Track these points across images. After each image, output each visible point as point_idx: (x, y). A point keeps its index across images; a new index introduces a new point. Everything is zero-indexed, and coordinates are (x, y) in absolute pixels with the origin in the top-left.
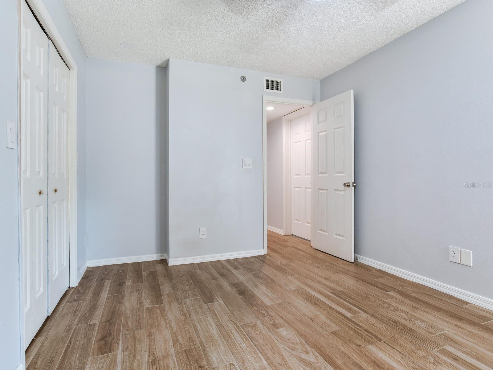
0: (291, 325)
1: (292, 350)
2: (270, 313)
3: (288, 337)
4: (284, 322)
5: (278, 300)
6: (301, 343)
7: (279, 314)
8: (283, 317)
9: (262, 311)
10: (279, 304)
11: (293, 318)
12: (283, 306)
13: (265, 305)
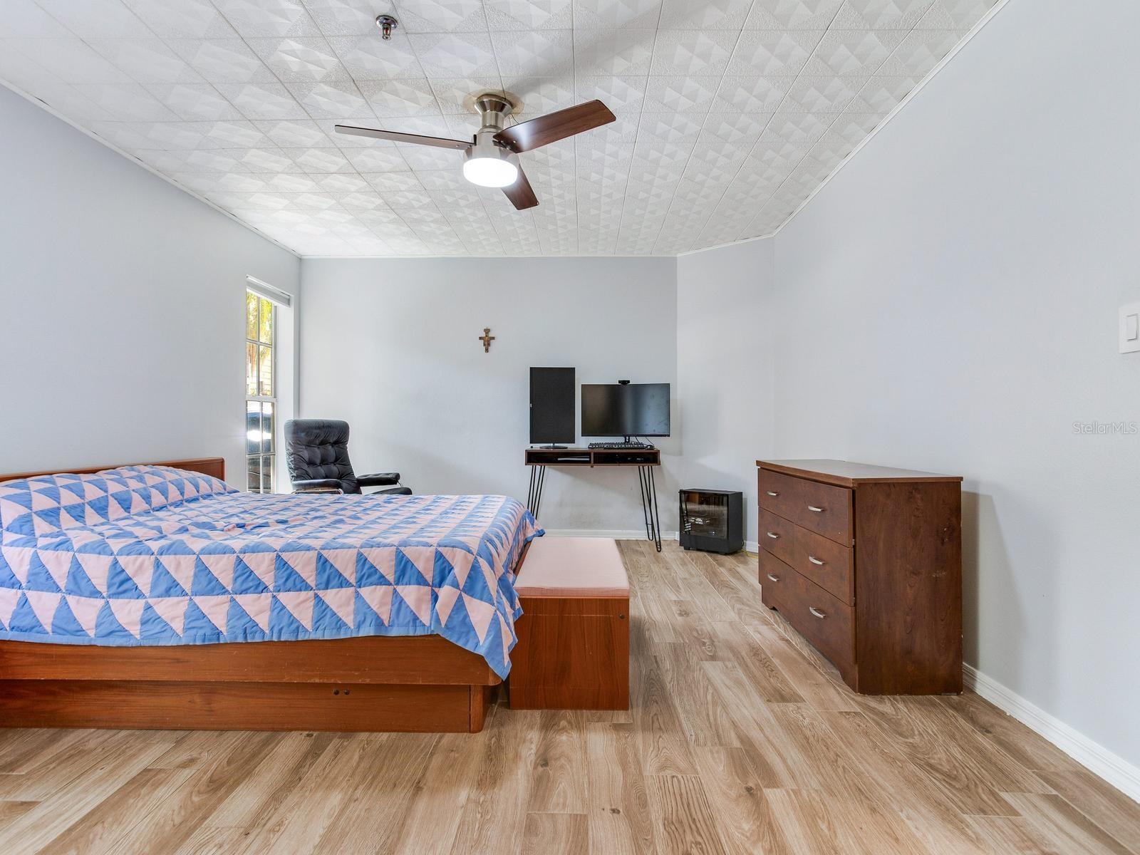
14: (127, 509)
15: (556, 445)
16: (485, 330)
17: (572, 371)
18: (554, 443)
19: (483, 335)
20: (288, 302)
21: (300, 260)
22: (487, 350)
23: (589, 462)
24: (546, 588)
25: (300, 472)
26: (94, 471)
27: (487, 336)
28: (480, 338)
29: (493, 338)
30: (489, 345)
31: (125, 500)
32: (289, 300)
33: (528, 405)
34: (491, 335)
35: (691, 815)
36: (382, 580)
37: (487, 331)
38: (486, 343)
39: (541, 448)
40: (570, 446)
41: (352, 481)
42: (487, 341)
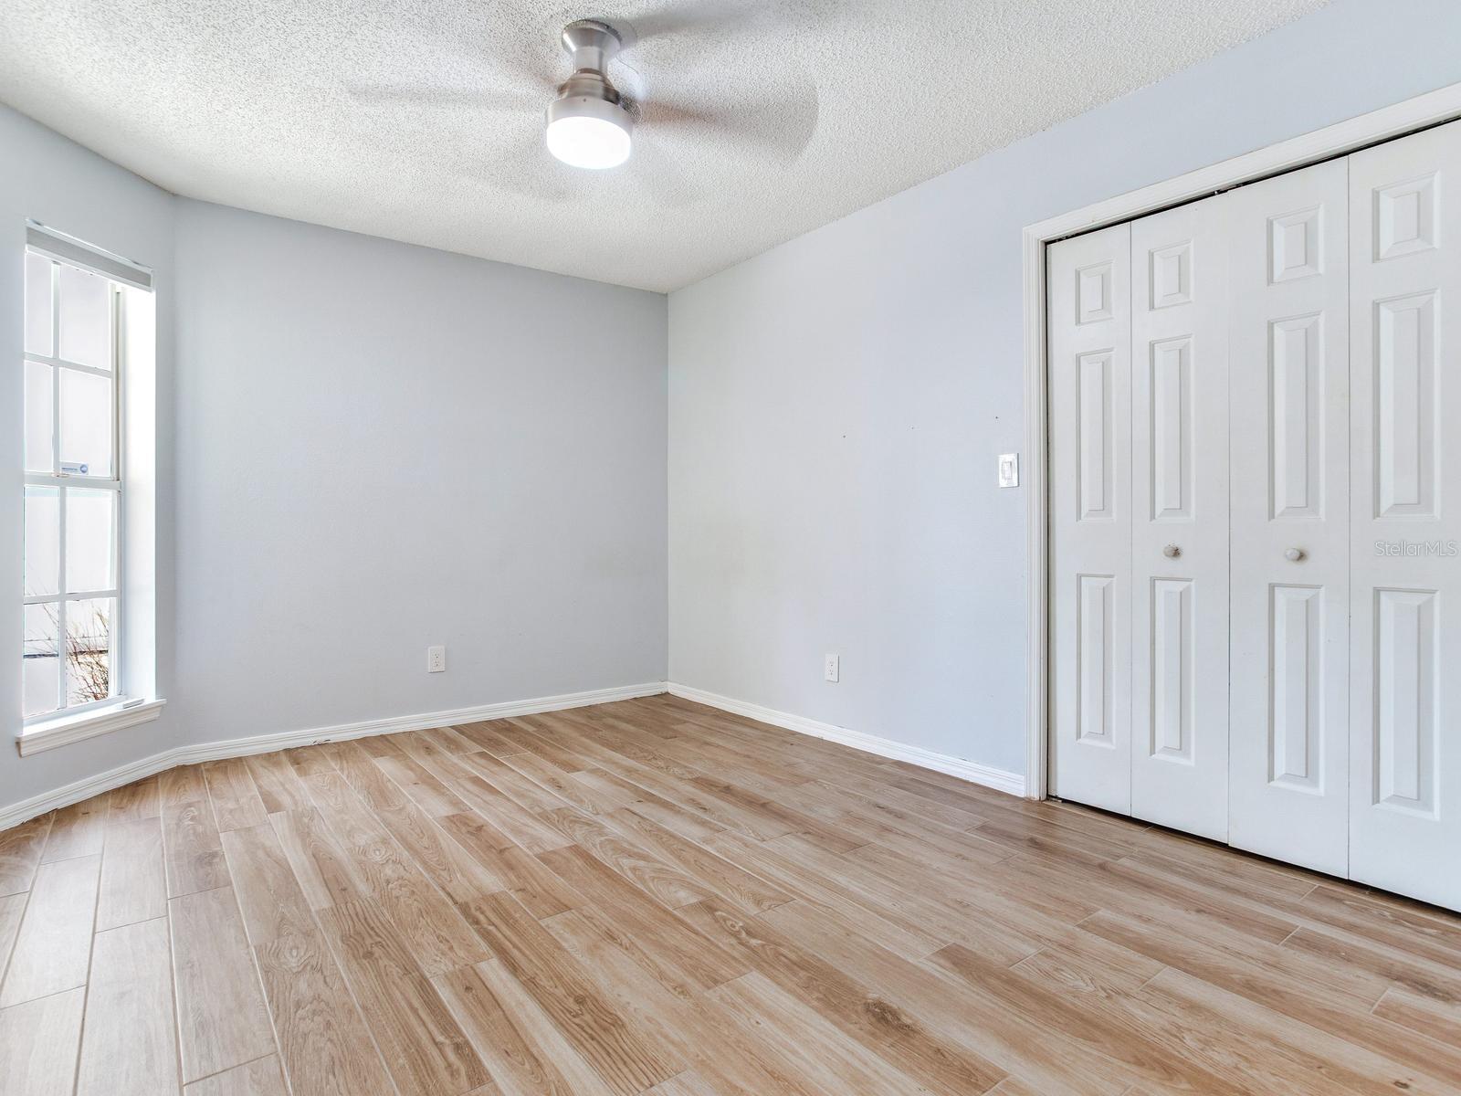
0: (668, 917)
1: (662, 869)
2: (734, 941)
3: (672, 889)
4: (688, 920)
5: (722, 998)
6: (643, 881)
7: (706, 943)
8: (693, 936)
9: (763, 946)
10: (716, 982)
11: (664, 935)
12: (698, 974)
13: (759, 967)
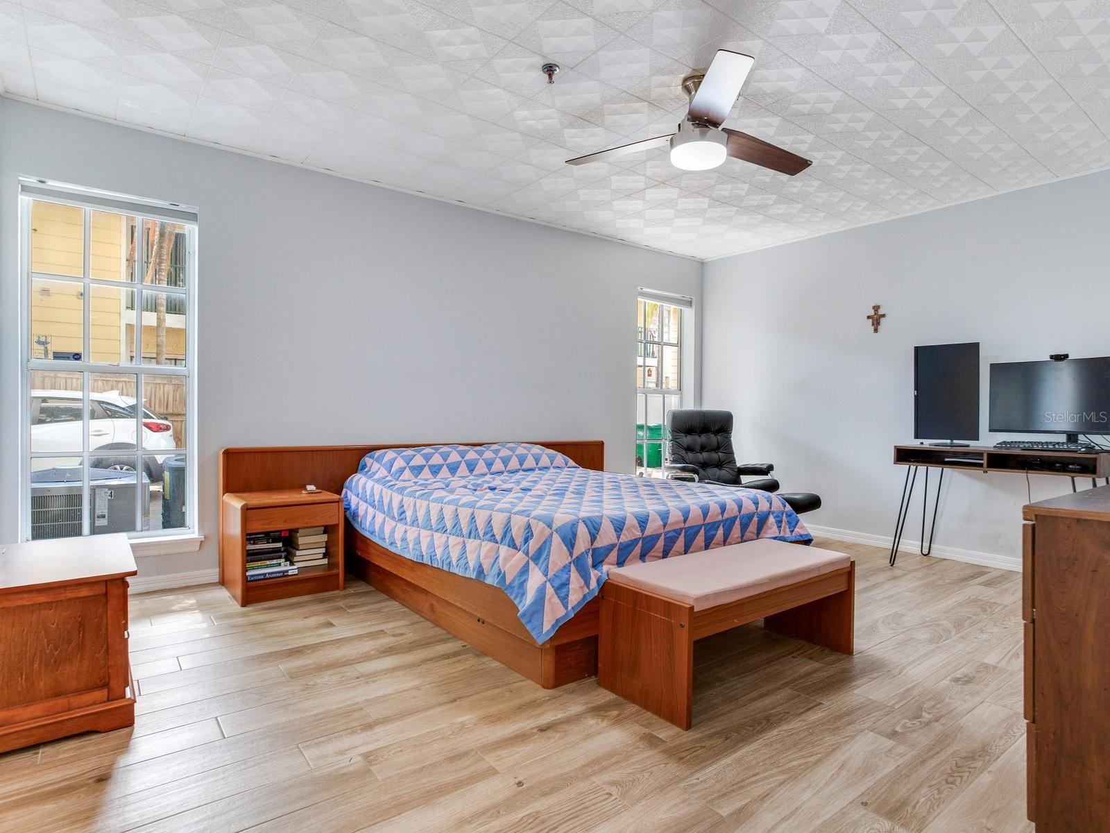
14: (471, 471)
15: (955, 441)
16: (874, 307)
17: (975, 346)
18: (952, 440)
19: (872, 313)
20: (690, 304)
21: (702, 264)
22: (876, 330)
23: (981, 465)
24: (629, 577)
25: (677, 456)
26: (480, 445)
27: (875, 314)
28: (869, 317)
29: (884, 316)
30: (878, 324)
31: (471, 465)
32: (691, 302)
33: (912, 393)
34: (881, 312)
35: (560, 824)
36: (492, 538)
37: (876, 308)
38: (875, 323)
39: (930, 445)
40: (973, 445)
41: (732, 469)
42: (876, 319)
